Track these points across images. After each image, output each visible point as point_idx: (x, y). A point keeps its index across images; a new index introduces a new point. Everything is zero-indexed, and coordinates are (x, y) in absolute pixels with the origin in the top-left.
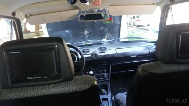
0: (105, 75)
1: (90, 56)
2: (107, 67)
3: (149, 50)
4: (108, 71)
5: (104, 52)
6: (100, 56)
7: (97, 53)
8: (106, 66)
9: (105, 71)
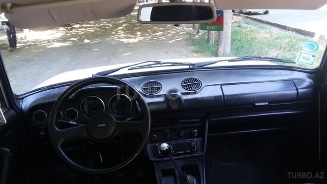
0: (196, 142)
1: (161, 99)
2: (199, 124)
3: (297, 90)
4: (201, 134)
5: (195, 93)
6: (184, 100)
7: (179, 94)
8: (198, 122)
9: (196, 135)
